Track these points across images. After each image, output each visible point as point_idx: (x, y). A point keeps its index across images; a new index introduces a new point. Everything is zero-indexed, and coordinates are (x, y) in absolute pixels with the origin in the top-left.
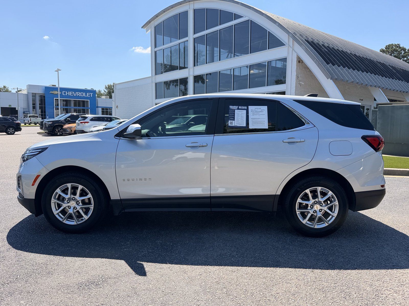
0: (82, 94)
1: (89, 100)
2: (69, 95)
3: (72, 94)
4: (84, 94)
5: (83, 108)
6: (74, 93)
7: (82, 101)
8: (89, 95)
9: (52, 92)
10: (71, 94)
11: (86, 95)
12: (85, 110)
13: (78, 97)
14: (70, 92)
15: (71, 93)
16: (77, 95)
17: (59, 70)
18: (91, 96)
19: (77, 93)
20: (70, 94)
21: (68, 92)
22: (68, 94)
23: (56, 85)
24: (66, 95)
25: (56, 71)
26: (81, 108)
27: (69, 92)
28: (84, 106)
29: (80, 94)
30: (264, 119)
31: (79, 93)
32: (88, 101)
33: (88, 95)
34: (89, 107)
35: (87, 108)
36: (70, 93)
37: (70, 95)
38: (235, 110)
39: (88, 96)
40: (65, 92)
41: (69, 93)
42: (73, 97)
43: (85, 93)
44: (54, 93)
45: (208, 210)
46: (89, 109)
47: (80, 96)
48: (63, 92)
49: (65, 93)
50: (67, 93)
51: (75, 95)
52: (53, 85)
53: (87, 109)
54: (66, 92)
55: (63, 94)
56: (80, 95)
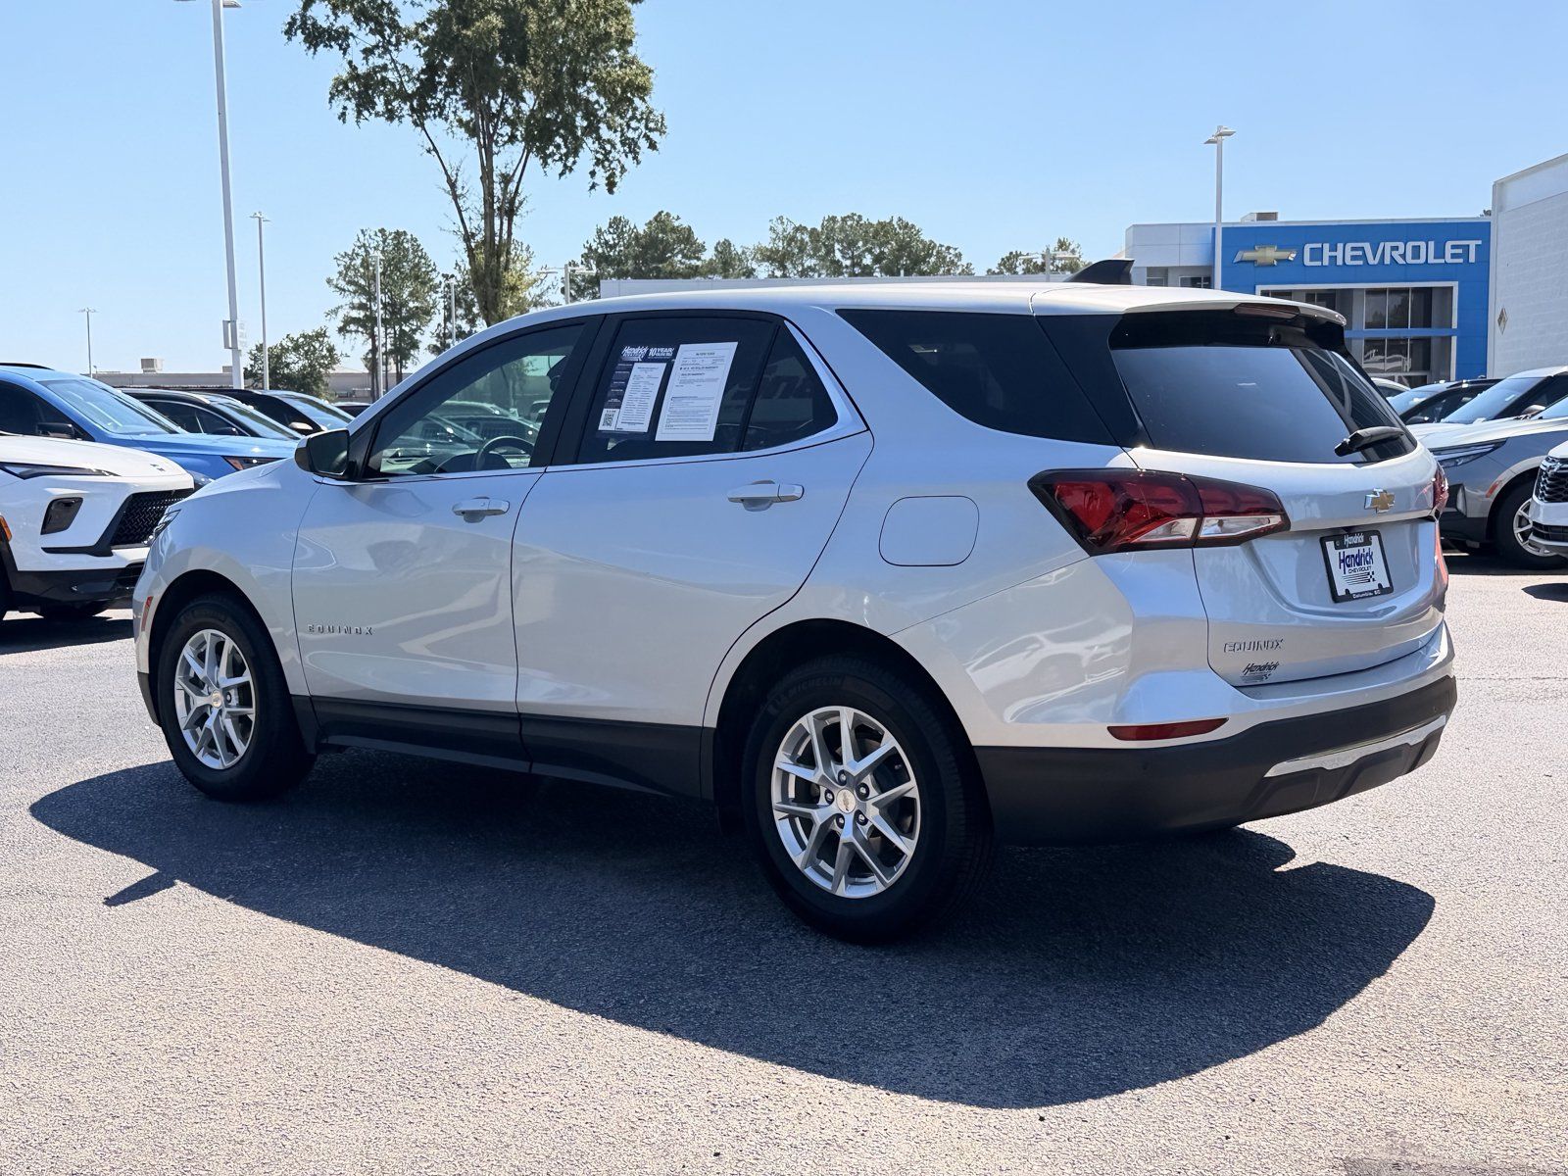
0: (1416, 251)
1: (1455, 285)
2: (1340, 262)
3: (1360, 253)
4: (1428, 252)
5: (1422, 332)
6: (1367, 246)
7: (1416, 290)
8: (1460, 251)
9: (1248, 255)
10: (1354, 258)
11: (1440, 253)
12: (1434, 343)
13: (1395, 269)
14: (1349, 246)
15: (1353, 249)
16: (1387, 261)
17: (1221, 135)
18: (1472, 259)
19: (1389, 245)
20: (1349, 253)
21: (1334, 248)
22: (1333, 259)
23: (1276, 214)
24: (1326, 262)
25: (1209, 142)
26: (1410, 333)
27: (1340, 246)
28: (1427, 324)
29: (1401, 251)
30: (709, 399)
31: (1401, 245)
32: (1451, 289)
33: (1454, 256)
34: (1455, 326)
35: (1445, 332)
36: (1345, 254)
37: (1349, 262)
38: (633, 363)
39: (1449, 260)
40: (1319, 245)
41: (1339, 254)
42: (1364, 271)
43: (1431, 244)
44: (1259, 261)
45: (521, 766)
46: (1454, 340)
47: (1401, 261)
48: (1308, 248)
49: (1317, 254)
50: (1327, 254)
51: (1376, 262)
52: (1262, 216)
53: (1442, 338)
54: (1326, 246)
55: (1307, 262)
56: (1403, 256)
